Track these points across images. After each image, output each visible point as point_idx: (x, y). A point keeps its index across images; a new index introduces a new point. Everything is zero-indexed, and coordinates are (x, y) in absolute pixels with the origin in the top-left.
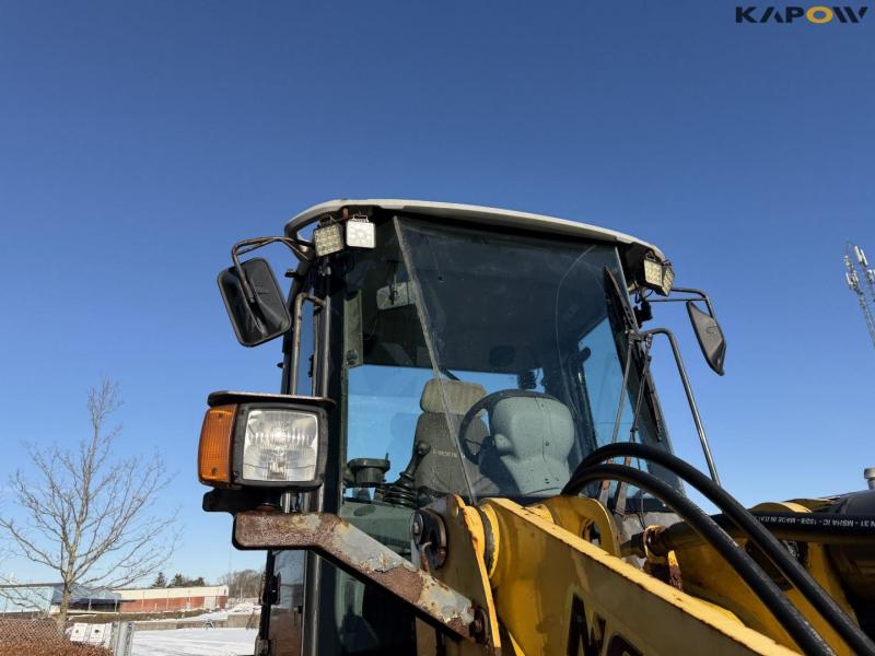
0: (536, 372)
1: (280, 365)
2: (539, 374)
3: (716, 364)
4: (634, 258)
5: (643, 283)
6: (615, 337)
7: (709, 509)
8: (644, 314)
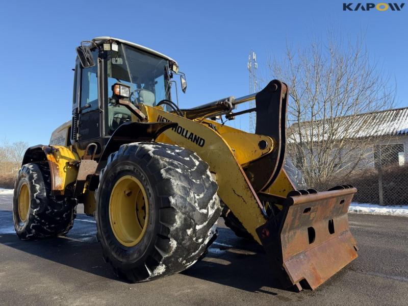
0: (142, 85)
1: (73, 70)
2: (143, 85)
3: (184, 90)
4: (171, 64)
5: (172, 69)
6: (165, 81)
7: (176, 109)
8: (171, 77)
